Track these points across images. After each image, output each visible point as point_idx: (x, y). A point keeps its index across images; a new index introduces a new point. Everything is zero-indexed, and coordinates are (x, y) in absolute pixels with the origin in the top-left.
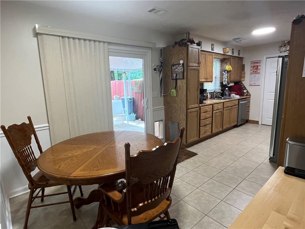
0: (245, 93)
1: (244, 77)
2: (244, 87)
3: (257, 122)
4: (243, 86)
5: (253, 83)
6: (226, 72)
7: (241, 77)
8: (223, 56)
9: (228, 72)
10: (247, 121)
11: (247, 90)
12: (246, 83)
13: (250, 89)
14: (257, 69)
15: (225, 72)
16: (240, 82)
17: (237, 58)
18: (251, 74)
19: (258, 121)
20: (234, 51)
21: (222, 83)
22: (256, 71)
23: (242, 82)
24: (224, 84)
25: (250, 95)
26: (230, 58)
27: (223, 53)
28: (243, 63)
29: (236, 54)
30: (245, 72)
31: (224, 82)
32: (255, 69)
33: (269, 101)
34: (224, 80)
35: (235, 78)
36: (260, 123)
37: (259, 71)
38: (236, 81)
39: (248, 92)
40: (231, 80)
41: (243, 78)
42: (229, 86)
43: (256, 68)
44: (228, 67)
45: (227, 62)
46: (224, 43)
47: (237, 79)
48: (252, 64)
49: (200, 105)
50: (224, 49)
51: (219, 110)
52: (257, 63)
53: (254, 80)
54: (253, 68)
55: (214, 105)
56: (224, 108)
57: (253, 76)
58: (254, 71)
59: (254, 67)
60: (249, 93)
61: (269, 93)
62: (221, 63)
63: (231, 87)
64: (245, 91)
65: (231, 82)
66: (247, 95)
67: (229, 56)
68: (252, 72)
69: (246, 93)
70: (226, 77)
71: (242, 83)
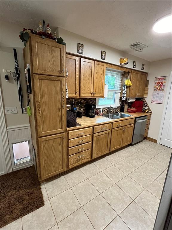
0: (146, 110)
1: (147, 93)
2: (146, 103)
3: (155, 141)
5: (156, 100)
6: (125, 87)
7: (144, 93)
8: (120, 68)
9: (127, 87)
10: (146, 138)
11: (148, 107)
12: (148, 99)
13: (152, 106)
14: (161, 86)
15: (124, 87)
16: (142, 98)
17: (140, 73)
18: (155, 91)
19: (157, 140)
20: (136, 64)
21: (121, 98)
22: (160, 88)
23: (145, 98)
24: (123, 99)
25: (151, 112)
26: (130, 72)
27: (120, 65)
28: (147, 80)
29: (138, 68)
30: (148, 88)
31: (123, 97)
32: (159, 86)
34: (123, 95)
35: (136, 93)
36: (158, 142)
37: (163, 88)
38: (137, 97)
39: (149, 109)
40: (131, 95)
41: (145, 94)
42: (129, 101)
43: (160, 84)
44: (128, 82)
45: (128, 76)
46: (123, 53)
47: (139, 95)
48: (156, 80)
49: (68, 129)
50: (121, 59)
51: (104, 132)
52: (162, 79)
53: (157, 97)
54: (157, 84)
56: (112, 129)
57: (156, 92)
58: (158, 88)
59: (158, 83)
60: (150, 111)
62: (122, 77)
63: (132, 103)
64: (146, 108)
65: (132, 98)
66: (148, 112)
67: (129, 70)
68: (155, 88)
69: (147, 110)
70: (125, 93)
71: (144, 100)
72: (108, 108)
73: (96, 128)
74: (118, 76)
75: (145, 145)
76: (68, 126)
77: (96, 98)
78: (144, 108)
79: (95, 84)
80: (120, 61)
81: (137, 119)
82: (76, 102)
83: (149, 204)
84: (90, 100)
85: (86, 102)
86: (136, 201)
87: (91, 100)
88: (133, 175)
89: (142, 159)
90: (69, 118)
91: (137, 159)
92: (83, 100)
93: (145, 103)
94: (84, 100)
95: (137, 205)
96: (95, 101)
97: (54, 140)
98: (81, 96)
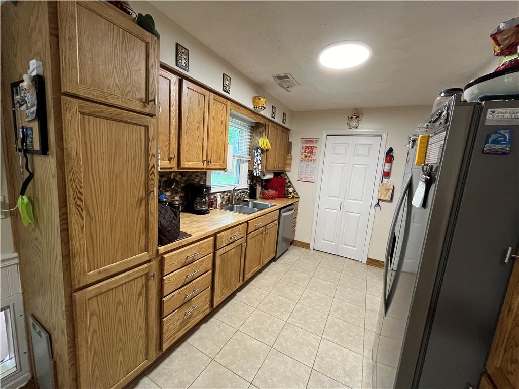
0: (291, 193)
1: (290, 164)
2: (290, 182)
3: (306, 246)
4: (288, 180)
5: (304, 176)
6: (259, 151)
7: (285, 164)
8: (253, 116)
9: (263, 151)
10: (292, 242)
11: (293, 187)
12: (293, 175)
13: (298, 187)
14: (311, 153)
15: (257, 152)
16: (283, 173)
17: (280, 128)
18: (302, 161)
19: (309, 244)
20: (275, 110)
21: (251, 173)
22: (309, 157)
23: (287, 173)
24: (255, 174)
25: (298, 197)
26: (267, 124)
27: (253, 109)
28: (290, 141)
29: (279, 120)
30: (291, 156)
31: (254, 171)
32: (308, 153)
33: (327, 211)
34: (255, 167)
35: (275, 164)
36: (311, 247)
37: (314, 157)
38: (277, 170)
39: (295, 191)
40: (269, 168)
41: (288, 166)
42: (265, 178)
43: (309, 150)
44: (263, 142)
45: (262, 132)
46: (258, 88)
47: (279, 168)
48: (303, 143)
49: (162, 249)
50: (254, 98)
51: (234, 244)
52: (312, 142)
53: (306, 171)
54: (305, 151)
55: (218, 235)
56: (247, 234)
57: (304, 164)
58: (306, 156)
59: (307, 148)
60: (297, 194)
61: (328, 197)
62: (251, 132)
64: (291, 190)
65: (269, 172)
66: (293, 197)
67: (266, 121)
68: (303, 157)
69: (293, 194)
70: (259, 162)
71: (287, 175)
72: (229, 192)
73: (222, 237)
74: (244, 129)
75: (294, 254)
76: (161, 242)
77: (206, 172)
78: (288, 191)
79: (211, 141)
80: (254, 102)
81: (282, 210)
82: (165, 179)
83: (336, 364)
84: (194, 176)
85: (186, 180)
86: (316, 367)
87: (197, 176)
88: (295, 318)
89: (299, 284)
90: (164, 222)
91: (290, 284)
92: (180, 176)
93: (287, 181)
94: (183, 176)
95: (320, 375)
96: (204, 178)
97: (124, 286)
98: (182, 166)
